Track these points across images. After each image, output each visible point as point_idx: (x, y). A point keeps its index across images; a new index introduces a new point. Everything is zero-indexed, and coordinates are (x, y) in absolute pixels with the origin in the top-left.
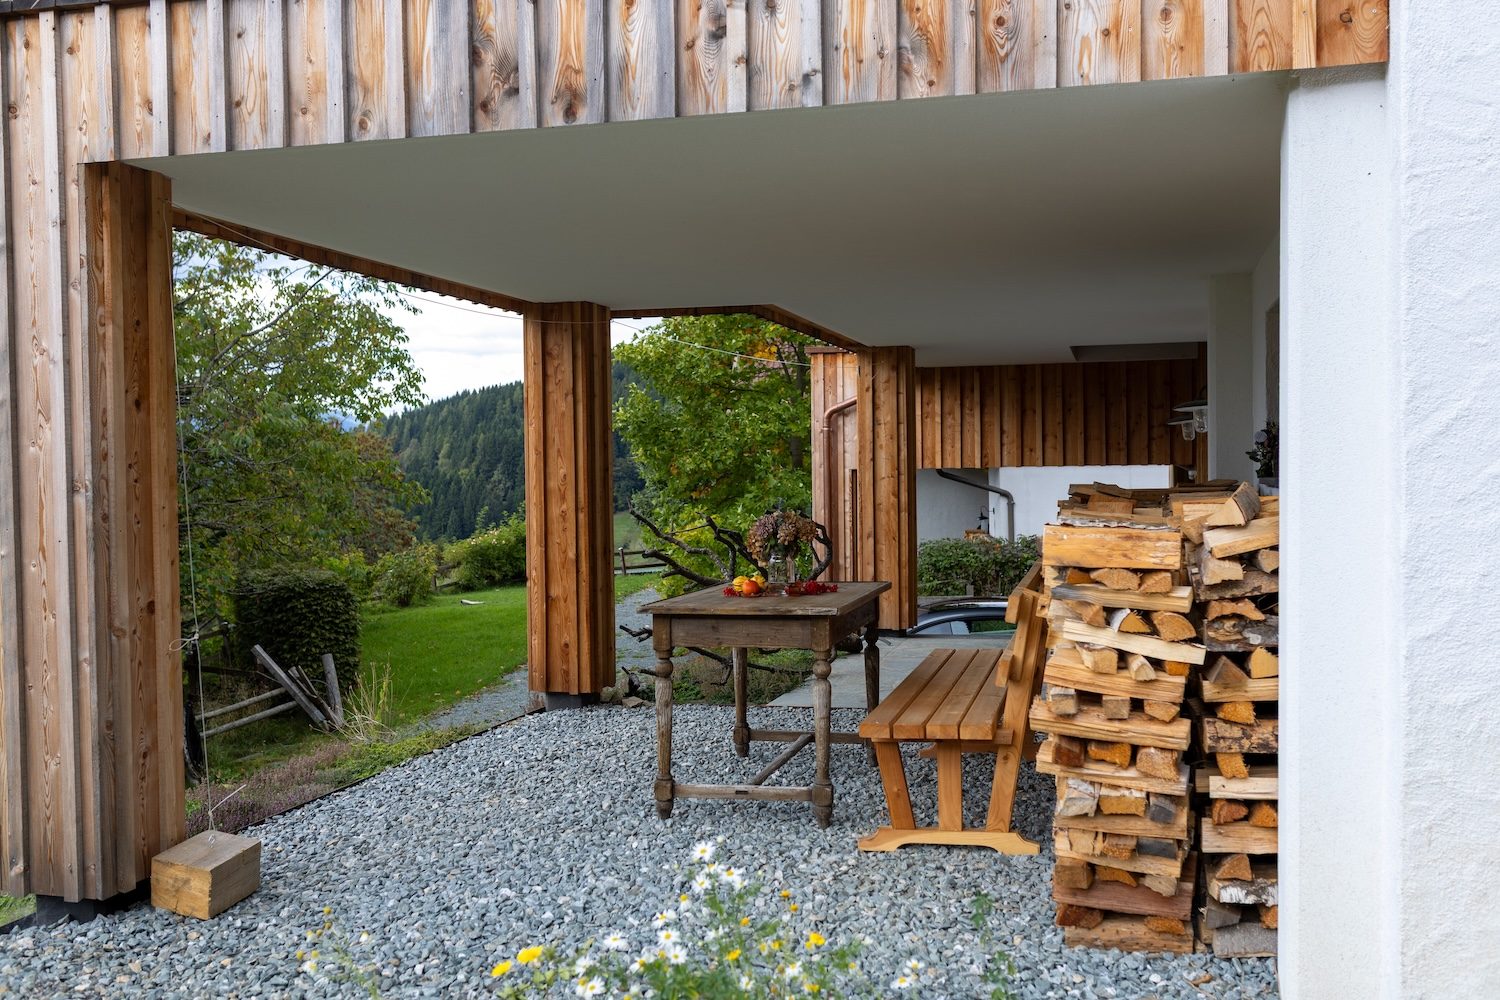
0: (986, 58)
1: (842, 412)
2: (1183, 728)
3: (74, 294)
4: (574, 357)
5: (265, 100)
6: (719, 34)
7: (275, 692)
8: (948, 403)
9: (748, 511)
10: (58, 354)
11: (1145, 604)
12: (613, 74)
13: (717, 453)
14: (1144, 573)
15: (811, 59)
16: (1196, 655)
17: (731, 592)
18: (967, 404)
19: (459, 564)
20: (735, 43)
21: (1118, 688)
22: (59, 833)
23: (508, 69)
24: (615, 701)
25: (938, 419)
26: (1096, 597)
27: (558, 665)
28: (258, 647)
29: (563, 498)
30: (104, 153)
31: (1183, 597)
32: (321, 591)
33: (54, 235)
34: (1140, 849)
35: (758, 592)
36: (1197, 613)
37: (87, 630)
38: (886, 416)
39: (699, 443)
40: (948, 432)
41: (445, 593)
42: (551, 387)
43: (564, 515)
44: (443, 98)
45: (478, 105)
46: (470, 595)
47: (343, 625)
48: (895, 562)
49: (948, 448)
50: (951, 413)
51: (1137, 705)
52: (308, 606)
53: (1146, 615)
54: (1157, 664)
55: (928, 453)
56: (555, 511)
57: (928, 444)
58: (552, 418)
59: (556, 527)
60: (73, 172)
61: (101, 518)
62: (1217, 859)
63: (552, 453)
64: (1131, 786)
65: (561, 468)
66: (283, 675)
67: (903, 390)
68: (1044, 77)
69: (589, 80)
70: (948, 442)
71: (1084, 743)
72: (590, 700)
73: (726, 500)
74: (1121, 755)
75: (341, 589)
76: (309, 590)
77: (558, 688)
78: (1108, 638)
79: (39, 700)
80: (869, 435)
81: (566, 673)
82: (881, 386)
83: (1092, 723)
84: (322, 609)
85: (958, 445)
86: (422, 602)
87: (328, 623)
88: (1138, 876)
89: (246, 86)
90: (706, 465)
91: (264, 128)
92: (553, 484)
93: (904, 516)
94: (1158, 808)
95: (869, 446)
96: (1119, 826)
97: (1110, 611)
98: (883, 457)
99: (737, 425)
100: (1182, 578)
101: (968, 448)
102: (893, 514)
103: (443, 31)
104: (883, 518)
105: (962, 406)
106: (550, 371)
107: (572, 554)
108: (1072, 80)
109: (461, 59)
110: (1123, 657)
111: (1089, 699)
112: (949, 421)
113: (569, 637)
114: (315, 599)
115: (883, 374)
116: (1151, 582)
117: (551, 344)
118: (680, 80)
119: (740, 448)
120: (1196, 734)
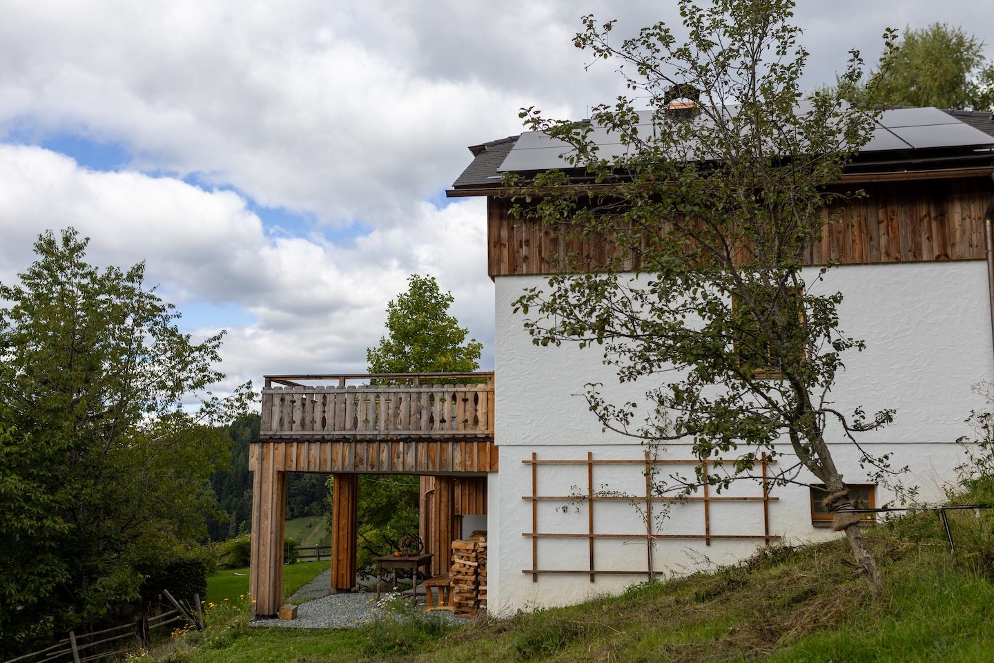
0: (441, 465)
1: (431, 492)
2: (474, 577)
3: (274, 496)
4: (349, 489)
5: (315, 461)
6: (398, 457)
7: (174, 611)
8: (471, 490)
9: (393, 527)
10: (270, 507)
11: (468, 555)
12: (380, 463)
13: (378, 500)
14: (468, 550)
15: (414, 463)
16: (476, 564)
17: (395, 556)
18: (478, 491)
19: (229, 553)
20: (401, 459)
21: (464, 570)
22: (264, 601)
23: (361, 460)
24: (356, 592)
25: (467, 496)
26: (461, 554)
27: (340, 579)
28: (165, 590)
29: (344, 530)
30: (282, 469)
31: (474, 554)
32: (191, 565)
33: (271, 484)
34: (467, 599)
35: (401, 556)
36: (476, 557)
37: (272, 561)
38: (444, 499)
39: (370, 495)
40: (471, 501)
41: (221, 570)
42: (341, 497)
43: (344, 535)
44: (349, 464)
45: (356, 466)
46: (237, 570)
47: (200, 581)
48: (446, 550)
49: (471, 507)
50: (472, 494)
51: (466, 573)
52: (185, 571)
53: (468, 557)
54: (470, 566)
55: (463, 509)
56: (341, 534)
57: (463, 505)
58: (341, 506)
59: (341, 539)
60: (275, 472)
61: (276, 539)
62: (480, 601)
63: (341, 517)
64: (466, 587)
65: (344, 521)
66: (177, 603)
67: (450, 490)
68: (450, 470)
69: (376, 463)
70: (471, 504)
71: (458, 580)
72: (348, 591)
73: (382, 521)
74: (463, 582)
75: (200, 563)
76: (185, 563)
77: (340, 587)
78: (462, 561)
79: (261, 575)
80: (438, 506)
81: (342, 583)
82: (443, 489)
83: (459, 577)
84: (192, 573)
85: (474, 506)
86: (211, 574)
87: (194, 580)
88: (467, 604)
89: (312, 459)
90: (373, 505)
91: (315, 467)
92: (341, 526)
93: (450, 534)
94: (470, 591)
95: (438, 510)
96: (463, 595)
97: (463, 557)
98: (442, 513)
99: (388, 487)
100: (474, 551)
101: (478, 508)
102: (446, 534)
103: (350, 452)
104: (442, 535)
105: (476, 492)
106: (341, 492)
107: (346, 547)
108: (455, 470)
109: (353, 458)
110: (465, 565)
111: (459, 572)
112: (471, 497)
113: (344, 571)
114: (189, 568)
115: (443, 485)
116: (469, 552)
117: (342, 485)
118: (392, 464)
119: (389, 497)
120: (477, 578)
